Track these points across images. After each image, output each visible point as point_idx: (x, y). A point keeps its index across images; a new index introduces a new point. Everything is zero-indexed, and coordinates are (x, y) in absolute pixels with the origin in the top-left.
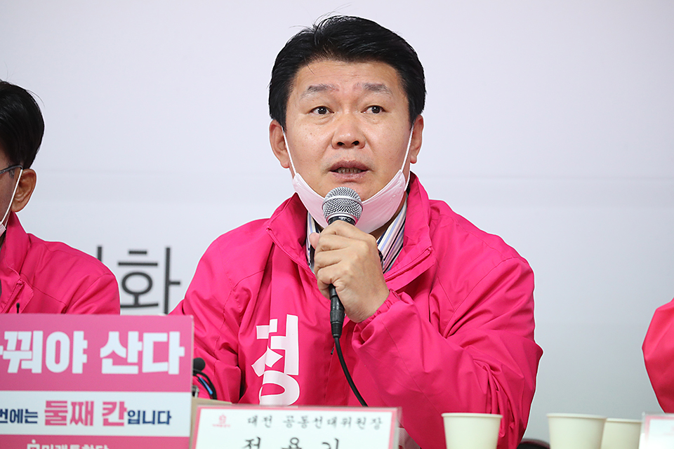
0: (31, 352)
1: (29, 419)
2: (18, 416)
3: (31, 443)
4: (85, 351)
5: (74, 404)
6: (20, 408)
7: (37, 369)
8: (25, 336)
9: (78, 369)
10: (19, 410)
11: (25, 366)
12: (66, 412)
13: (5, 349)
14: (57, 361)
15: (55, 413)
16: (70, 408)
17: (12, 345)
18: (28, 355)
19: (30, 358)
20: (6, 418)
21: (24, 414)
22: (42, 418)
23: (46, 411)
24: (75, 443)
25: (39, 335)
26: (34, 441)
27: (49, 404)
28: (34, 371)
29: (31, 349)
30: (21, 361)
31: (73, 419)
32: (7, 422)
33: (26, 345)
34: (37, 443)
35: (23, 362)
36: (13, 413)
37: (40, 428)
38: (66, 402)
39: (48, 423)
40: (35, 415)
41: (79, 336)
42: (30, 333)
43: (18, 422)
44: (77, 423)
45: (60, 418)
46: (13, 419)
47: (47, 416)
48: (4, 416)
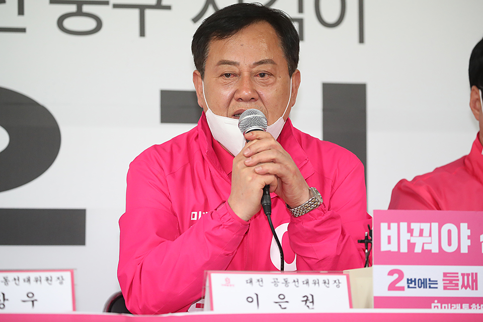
0: (430, 238)
1: (432, 286)
2: (424, 283)
3: (434, 302)
4: (469, 237)
5: (463, 275)
6: (425, 278)
7: (435, 250)
8: (425, 226)
9: (464, 250)
10: (424, 279)
11: (427, 247)
12: (458, 280)
13: (412, 235)
14: (450, 244)
15: (450, 281)
16: (460, 278)
17: (416, 232)
18: (428, 240)
19: (430, 242)
20: (415, 284)
21: (428, 282)
22: (441, 285)
23: (444, 280)
24: (466, 303)
25: (435, 226)
26: (436, 301)
27: (445, 274)
28: (433, 251)
29: (430, 235)
30: (423, 244)
31: (463, 286)
32: (416, 288)
33: (426, 233)
34: (438, 303)
35: (425, 245)
36: (420, 281)
37: (440, 292)
38: (457, 273)
39: (445, 288)
40: (435, 282)
41: (464, 226)
42: (429, 224)
43: (424, 288)
44: (466, 288)
45: (454, 285)
46: (420, 286)
47: (444, 283)
48: (413, 283)
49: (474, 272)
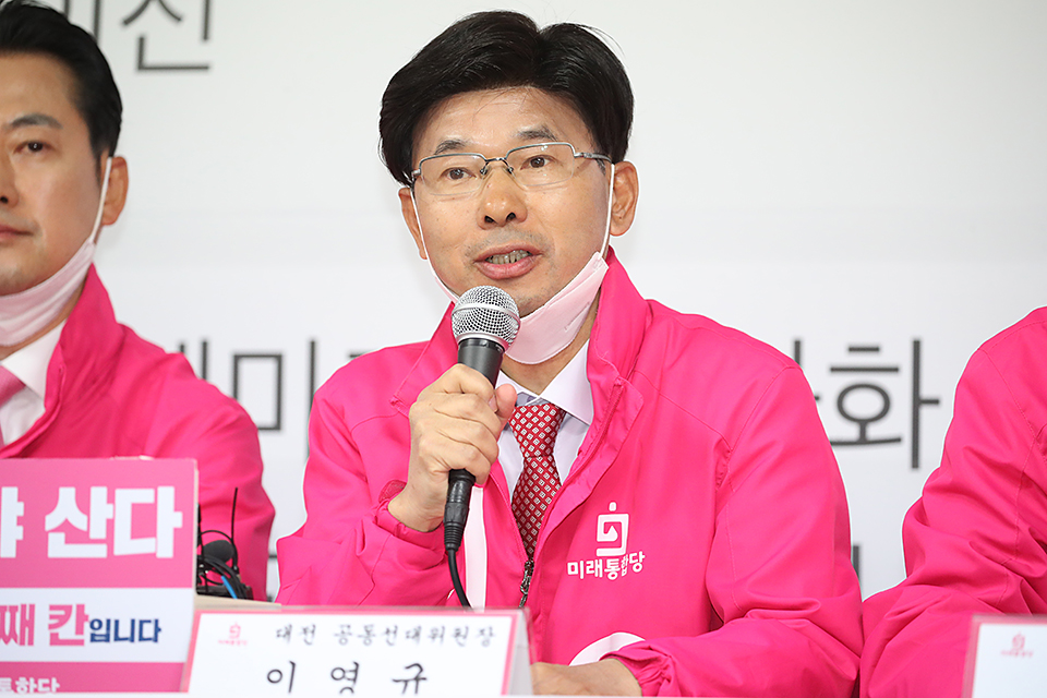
49: (28, 602)
